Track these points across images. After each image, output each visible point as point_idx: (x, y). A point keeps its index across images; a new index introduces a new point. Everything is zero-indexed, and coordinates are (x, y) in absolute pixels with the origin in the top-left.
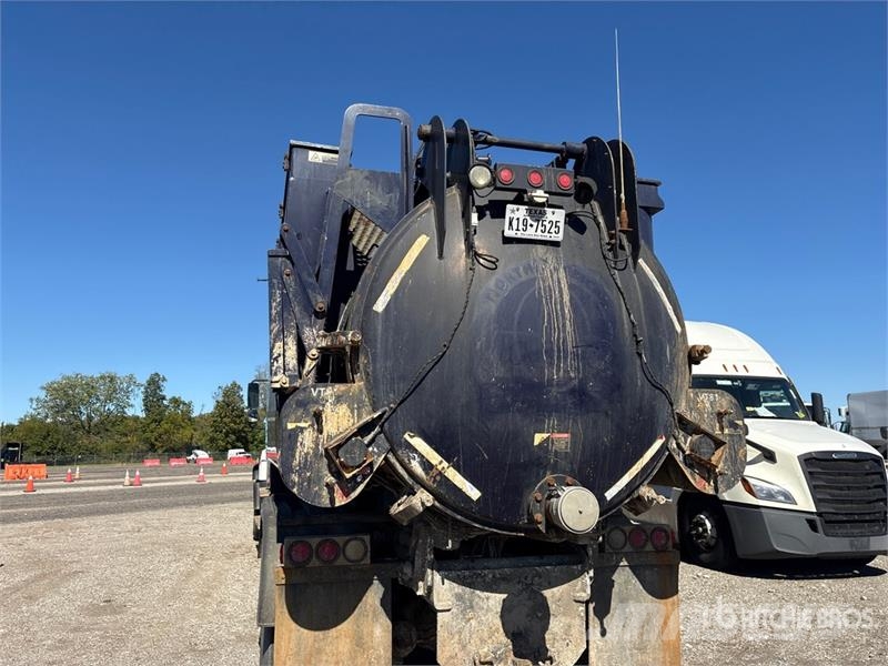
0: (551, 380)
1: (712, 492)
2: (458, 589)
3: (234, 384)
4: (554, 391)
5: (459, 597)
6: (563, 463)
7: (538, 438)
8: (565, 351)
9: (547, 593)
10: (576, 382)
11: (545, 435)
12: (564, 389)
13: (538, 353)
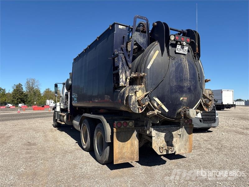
0: (185, 86)
1: (208, 111)
2: (156, 132)
3: (20, 84)
4: (185, 88)
5: (157, 134)
6: (185, 104)
7: (181, 99)
8: (188, 79)
9: (173, 133)
10: (189, 86)
11: (183, 98)
12: (187, 88)
13: (183, 79)
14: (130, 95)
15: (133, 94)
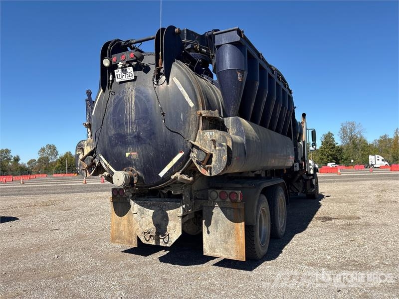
0: (127, 133)
1: (208, 175)
2: (140, 207)
3: (329, 133)
4: (129, 137)
5: (139, 210)
6: (137, 163)
7: (127, 154)
8: (132, 122)
9: (168, 212)
10: (136, 133)
11: (129, 153)
12: (132, 136)
13: (123, 124)
14: (77, 153)
15: (80, 153)
